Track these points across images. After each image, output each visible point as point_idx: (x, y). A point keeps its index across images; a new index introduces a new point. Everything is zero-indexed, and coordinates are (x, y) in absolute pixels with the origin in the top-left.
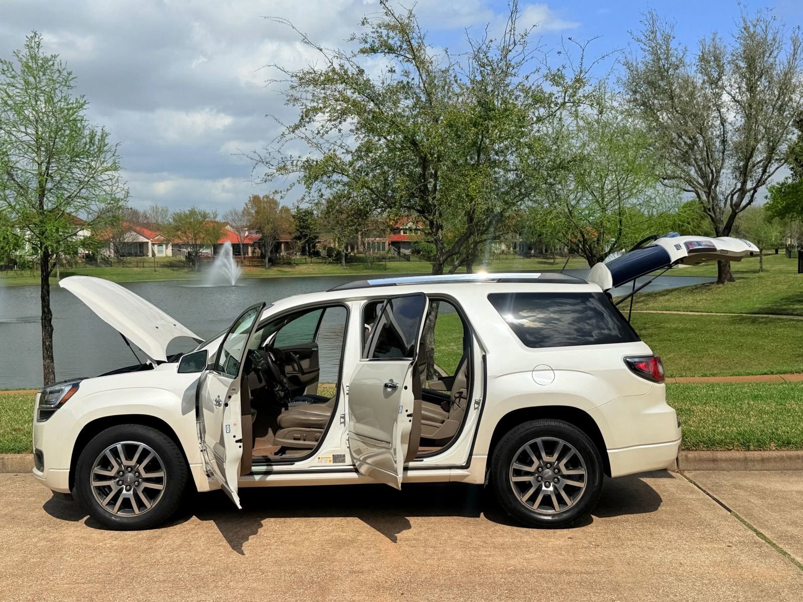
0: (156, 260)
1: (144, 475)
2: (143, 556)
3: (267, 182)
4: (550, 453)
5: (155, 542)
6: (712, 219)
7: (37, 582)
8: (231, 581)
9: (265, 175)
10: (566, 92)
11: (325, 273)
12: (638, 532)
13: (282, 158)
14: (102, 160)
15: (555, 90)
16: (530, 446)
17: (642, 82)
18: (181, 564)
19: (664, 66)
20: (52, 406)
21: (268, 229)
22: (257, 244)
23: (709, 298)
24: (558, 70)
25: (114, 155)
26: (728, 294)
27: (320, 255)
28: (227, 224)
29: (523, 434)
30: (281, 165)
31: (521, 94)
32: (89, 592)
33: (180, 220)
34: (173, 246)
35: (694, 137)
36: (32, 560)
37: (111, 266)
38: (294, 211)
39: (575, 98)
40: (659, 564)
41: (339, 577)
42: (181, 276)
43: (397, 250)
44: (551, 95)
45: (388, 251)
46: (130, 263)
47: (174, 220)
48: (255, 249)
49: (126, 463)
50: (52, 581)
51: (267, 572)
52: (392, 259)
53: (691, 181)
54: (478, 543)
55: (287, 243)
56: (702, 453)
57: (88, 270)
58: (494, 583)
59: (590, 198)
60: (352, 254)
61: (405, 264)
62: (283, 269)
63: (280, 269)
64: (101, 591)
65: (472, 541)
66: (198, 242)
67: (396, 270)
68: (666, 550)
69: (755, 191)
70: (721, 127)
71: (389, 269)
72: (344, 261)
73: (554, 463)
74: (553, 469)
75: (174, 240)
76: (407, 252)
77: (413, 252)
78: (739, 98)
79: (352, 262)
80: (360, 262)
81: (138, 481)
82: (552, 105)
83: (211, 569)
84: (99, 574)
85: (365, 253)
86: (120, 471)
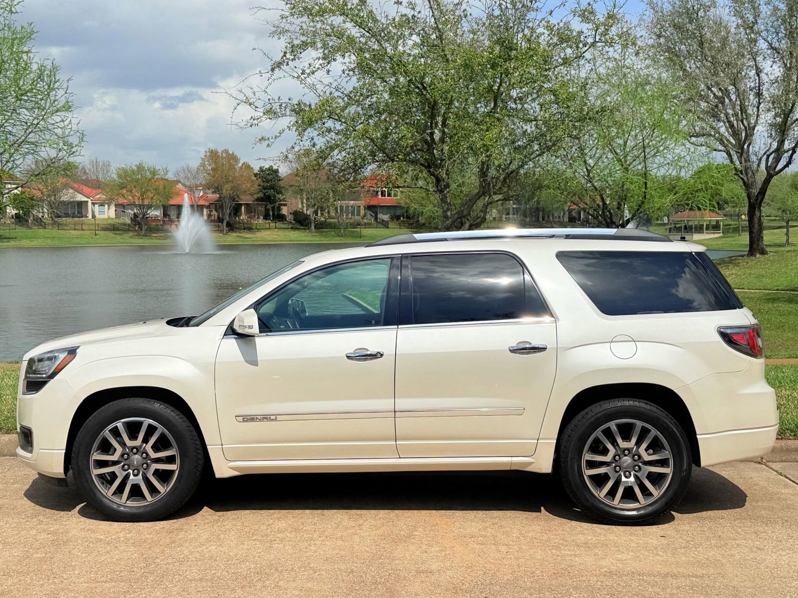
0: (97, 222)
1: (153, 455)
2: (167, 550)
3: (253, 127)
4: (626, 437)
5: (177, 535)
6: (744, 183)
7: (49, 580)
8: (280, 580)
9: (251, 119)
10: (597, 30)
11: (291, 241)
12: (740, 530)
13: (269, 100)
14: (53, 98)
15: (586, 27)
16: (602, 432)
17: (667, 25)
18: (216, 560)
19: (693, 7)
20: (44, 376)
21: (227, 190)
22: (214, 206)
23: (740, 273)
24: (589, 4)
25: (66, 93)
26: (761, 269)
27: (286, 220)
28: (178, 182)
29: (593, 419)
30: (267, 107)
31: (545, 31)
32: (114, 592)
33: (125, 176)
34: (116, 206)
35: (726, 89)
36: (35, 555)
37: (45, 228)
38: (256, 169)
39: (607, 37)
40: (775, 567)
41: (405, 577)
42: (125, 241)
43: (374, 215)
44: (580, 33)
45: (364, 216)
46: (66, 225)
47: (120, 176)
48: (211, 211)
49: (129, 443)
50: (66, 579)
51: (319, 570)
52: (368, 225)
53: (721, 140)
54: (557, 541)
55: (247, 205)
56: (790, 442)
57: (17, 232)
58: (590, 586)
59: (610, 156)
60: (322, 219)
61: (382, 231)
62: (242, 235)
63: (239, 234)
64: (128, 591)
65: (549, 538)
66: (146, 202)
67: (372, 238)
68: (779, 551)
69: (794, 152)
70: (757, 78)
71: (364, 236)
72: (313, 227)
73: (633, 448)
74: (631, 456)
75: (117, 199)
76: (386, 217)
77: (392, 218)
78: (777, 45)
79: (323, 228)
80: (331, 228)
81: (147, 464)
82: (581, 45)
83: (253, 567)
84: (121, 571)
85: (338, 218)
86: (124, 454)
